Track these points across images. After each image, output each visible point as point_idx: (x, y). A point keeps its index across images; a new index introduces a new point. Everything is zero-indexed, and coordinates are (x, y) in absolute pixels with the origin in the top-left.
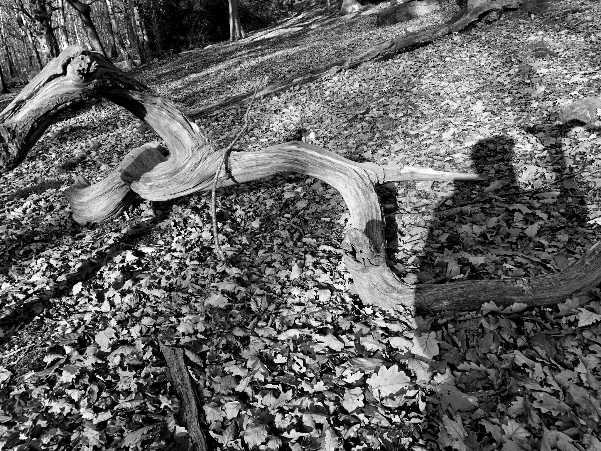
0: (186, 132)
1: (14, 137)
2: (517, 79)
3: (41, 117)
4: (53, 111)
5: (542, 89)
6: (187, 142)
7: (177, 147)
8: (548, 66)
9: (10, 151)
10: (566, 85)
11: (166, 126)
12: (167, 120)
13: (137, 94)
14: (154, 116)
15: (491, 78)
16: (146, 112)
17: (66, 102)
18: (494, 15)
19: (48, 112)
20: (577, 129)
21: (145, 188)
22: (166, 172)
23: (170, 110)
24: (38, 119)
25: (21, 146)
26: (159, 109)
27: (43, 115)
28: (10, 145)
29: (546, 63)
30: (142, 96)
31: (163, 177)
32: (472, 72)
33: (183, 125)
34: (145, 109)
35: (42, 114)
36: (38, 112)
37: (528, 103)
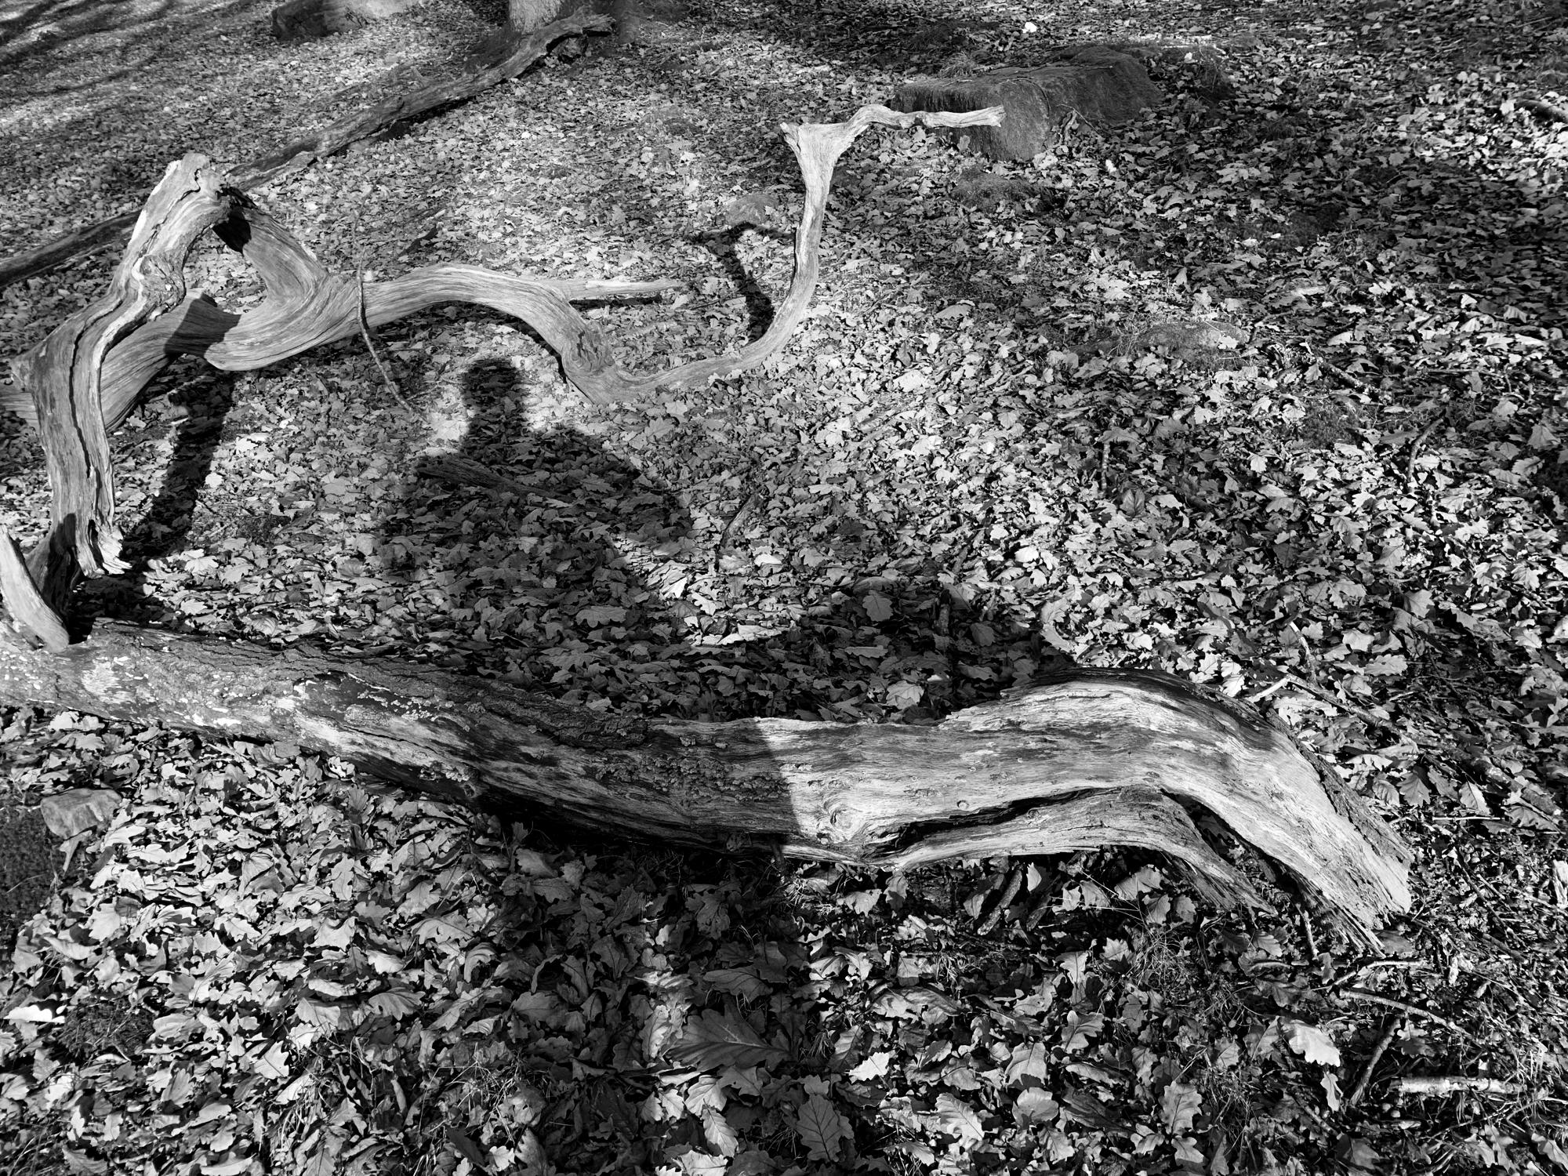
2: (655, 169)
5: (695, 183)
8: (693, 149)
10: (724, 177)
11: (274, 255)
14: (259, 241)
15: (615, 169)
18: (573, 46)
20: (748, 233)
26: (267, 232)
29: (689, 144)
32: (582, 160)
34: (250, 233)
37: (683, 205)
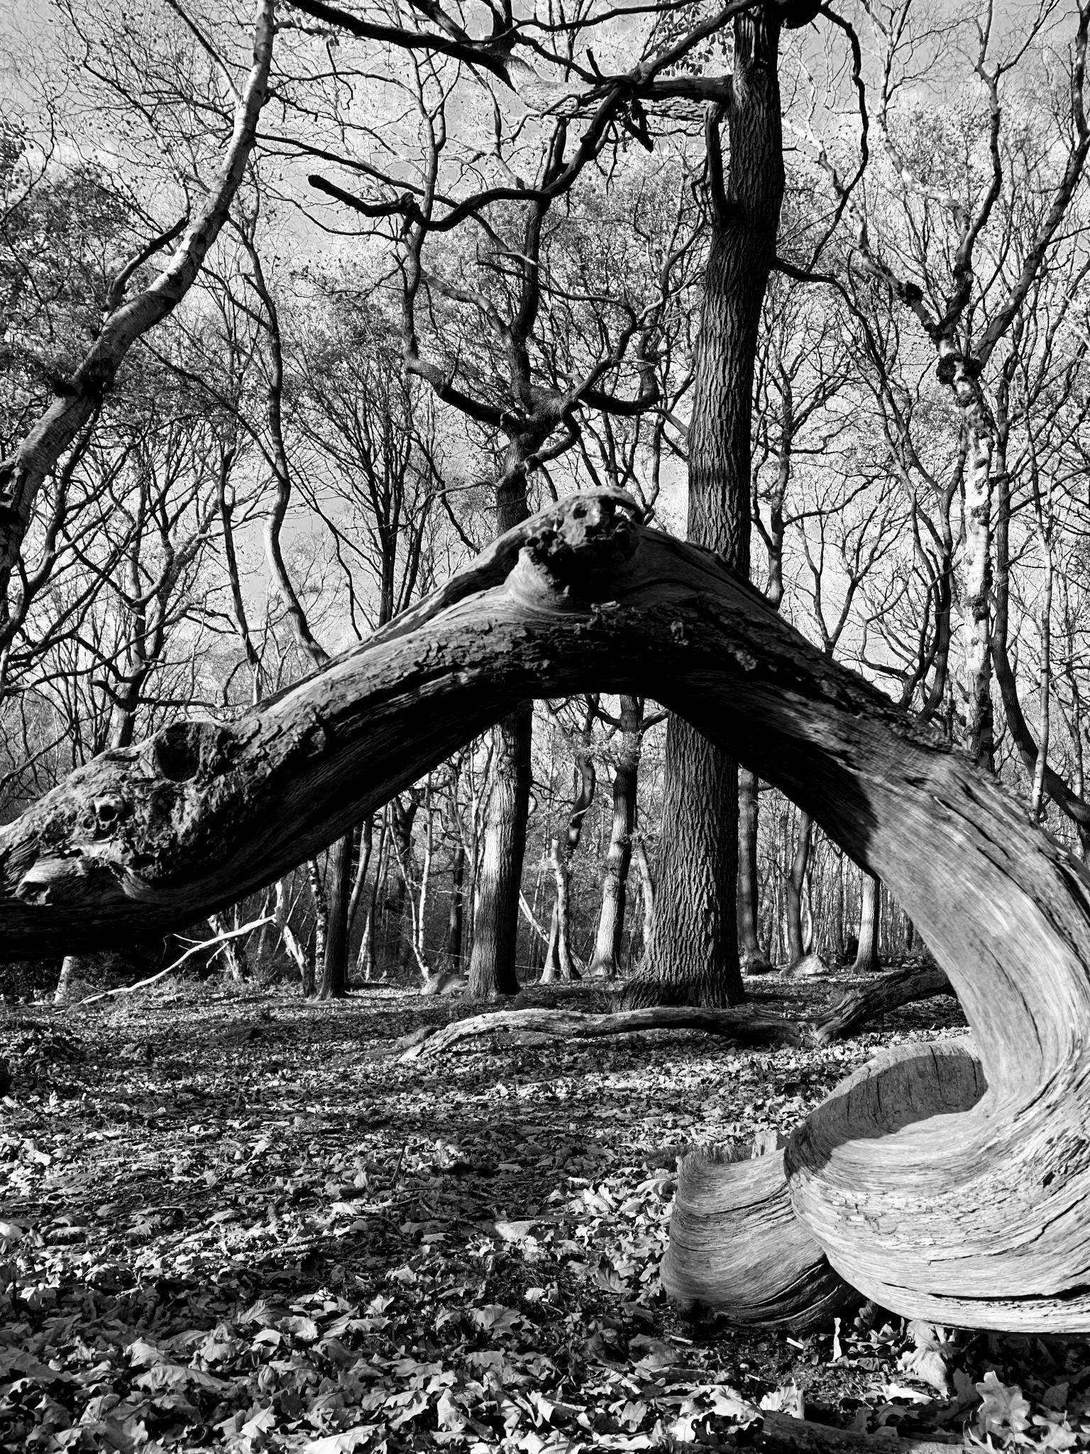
0: (1059, 951)
1: (223, 766)
3: (345, 713)
4: (402, 697)
6: (1053, 1011)
7: (1004, 1032)
9: (175, 814)
11: (959, 907)
12: (965, 873)
13: (827, 717)
14: (907, 844)
16: (873, 822)
17: (456, 667)
19: (379, 696)
21: (824, 1209)
22: (932, 1157)
23: (991, 827)
24: (335, 717)
25: (223, 805)
26: (931, 811)
27: (357, 706)
28: (191, 791)
30: (849, 732)
31: (914, 1178)
33: (1050, 916)
34: (865, 805)
35: (351, 697)
36: (340, 689)
